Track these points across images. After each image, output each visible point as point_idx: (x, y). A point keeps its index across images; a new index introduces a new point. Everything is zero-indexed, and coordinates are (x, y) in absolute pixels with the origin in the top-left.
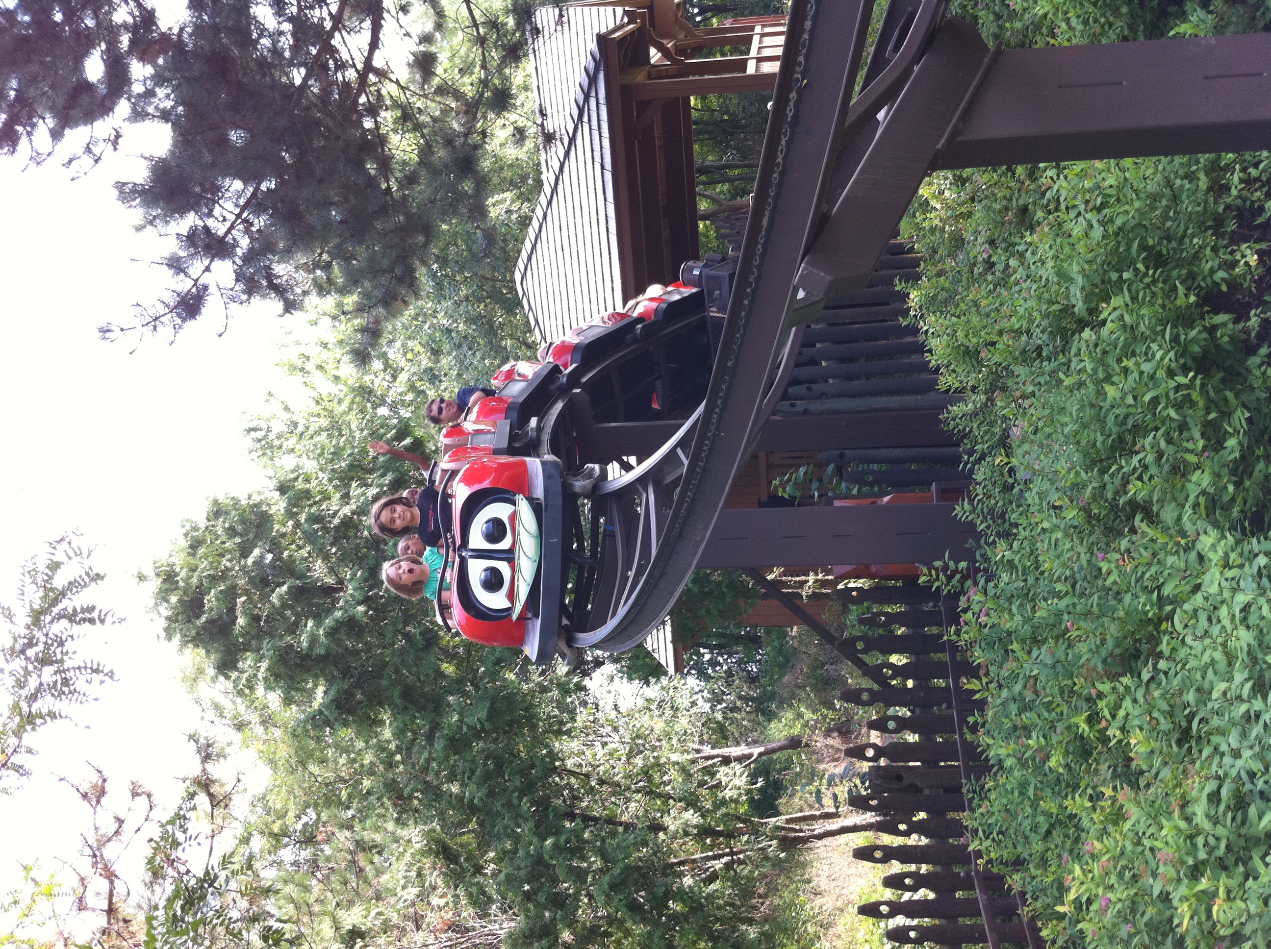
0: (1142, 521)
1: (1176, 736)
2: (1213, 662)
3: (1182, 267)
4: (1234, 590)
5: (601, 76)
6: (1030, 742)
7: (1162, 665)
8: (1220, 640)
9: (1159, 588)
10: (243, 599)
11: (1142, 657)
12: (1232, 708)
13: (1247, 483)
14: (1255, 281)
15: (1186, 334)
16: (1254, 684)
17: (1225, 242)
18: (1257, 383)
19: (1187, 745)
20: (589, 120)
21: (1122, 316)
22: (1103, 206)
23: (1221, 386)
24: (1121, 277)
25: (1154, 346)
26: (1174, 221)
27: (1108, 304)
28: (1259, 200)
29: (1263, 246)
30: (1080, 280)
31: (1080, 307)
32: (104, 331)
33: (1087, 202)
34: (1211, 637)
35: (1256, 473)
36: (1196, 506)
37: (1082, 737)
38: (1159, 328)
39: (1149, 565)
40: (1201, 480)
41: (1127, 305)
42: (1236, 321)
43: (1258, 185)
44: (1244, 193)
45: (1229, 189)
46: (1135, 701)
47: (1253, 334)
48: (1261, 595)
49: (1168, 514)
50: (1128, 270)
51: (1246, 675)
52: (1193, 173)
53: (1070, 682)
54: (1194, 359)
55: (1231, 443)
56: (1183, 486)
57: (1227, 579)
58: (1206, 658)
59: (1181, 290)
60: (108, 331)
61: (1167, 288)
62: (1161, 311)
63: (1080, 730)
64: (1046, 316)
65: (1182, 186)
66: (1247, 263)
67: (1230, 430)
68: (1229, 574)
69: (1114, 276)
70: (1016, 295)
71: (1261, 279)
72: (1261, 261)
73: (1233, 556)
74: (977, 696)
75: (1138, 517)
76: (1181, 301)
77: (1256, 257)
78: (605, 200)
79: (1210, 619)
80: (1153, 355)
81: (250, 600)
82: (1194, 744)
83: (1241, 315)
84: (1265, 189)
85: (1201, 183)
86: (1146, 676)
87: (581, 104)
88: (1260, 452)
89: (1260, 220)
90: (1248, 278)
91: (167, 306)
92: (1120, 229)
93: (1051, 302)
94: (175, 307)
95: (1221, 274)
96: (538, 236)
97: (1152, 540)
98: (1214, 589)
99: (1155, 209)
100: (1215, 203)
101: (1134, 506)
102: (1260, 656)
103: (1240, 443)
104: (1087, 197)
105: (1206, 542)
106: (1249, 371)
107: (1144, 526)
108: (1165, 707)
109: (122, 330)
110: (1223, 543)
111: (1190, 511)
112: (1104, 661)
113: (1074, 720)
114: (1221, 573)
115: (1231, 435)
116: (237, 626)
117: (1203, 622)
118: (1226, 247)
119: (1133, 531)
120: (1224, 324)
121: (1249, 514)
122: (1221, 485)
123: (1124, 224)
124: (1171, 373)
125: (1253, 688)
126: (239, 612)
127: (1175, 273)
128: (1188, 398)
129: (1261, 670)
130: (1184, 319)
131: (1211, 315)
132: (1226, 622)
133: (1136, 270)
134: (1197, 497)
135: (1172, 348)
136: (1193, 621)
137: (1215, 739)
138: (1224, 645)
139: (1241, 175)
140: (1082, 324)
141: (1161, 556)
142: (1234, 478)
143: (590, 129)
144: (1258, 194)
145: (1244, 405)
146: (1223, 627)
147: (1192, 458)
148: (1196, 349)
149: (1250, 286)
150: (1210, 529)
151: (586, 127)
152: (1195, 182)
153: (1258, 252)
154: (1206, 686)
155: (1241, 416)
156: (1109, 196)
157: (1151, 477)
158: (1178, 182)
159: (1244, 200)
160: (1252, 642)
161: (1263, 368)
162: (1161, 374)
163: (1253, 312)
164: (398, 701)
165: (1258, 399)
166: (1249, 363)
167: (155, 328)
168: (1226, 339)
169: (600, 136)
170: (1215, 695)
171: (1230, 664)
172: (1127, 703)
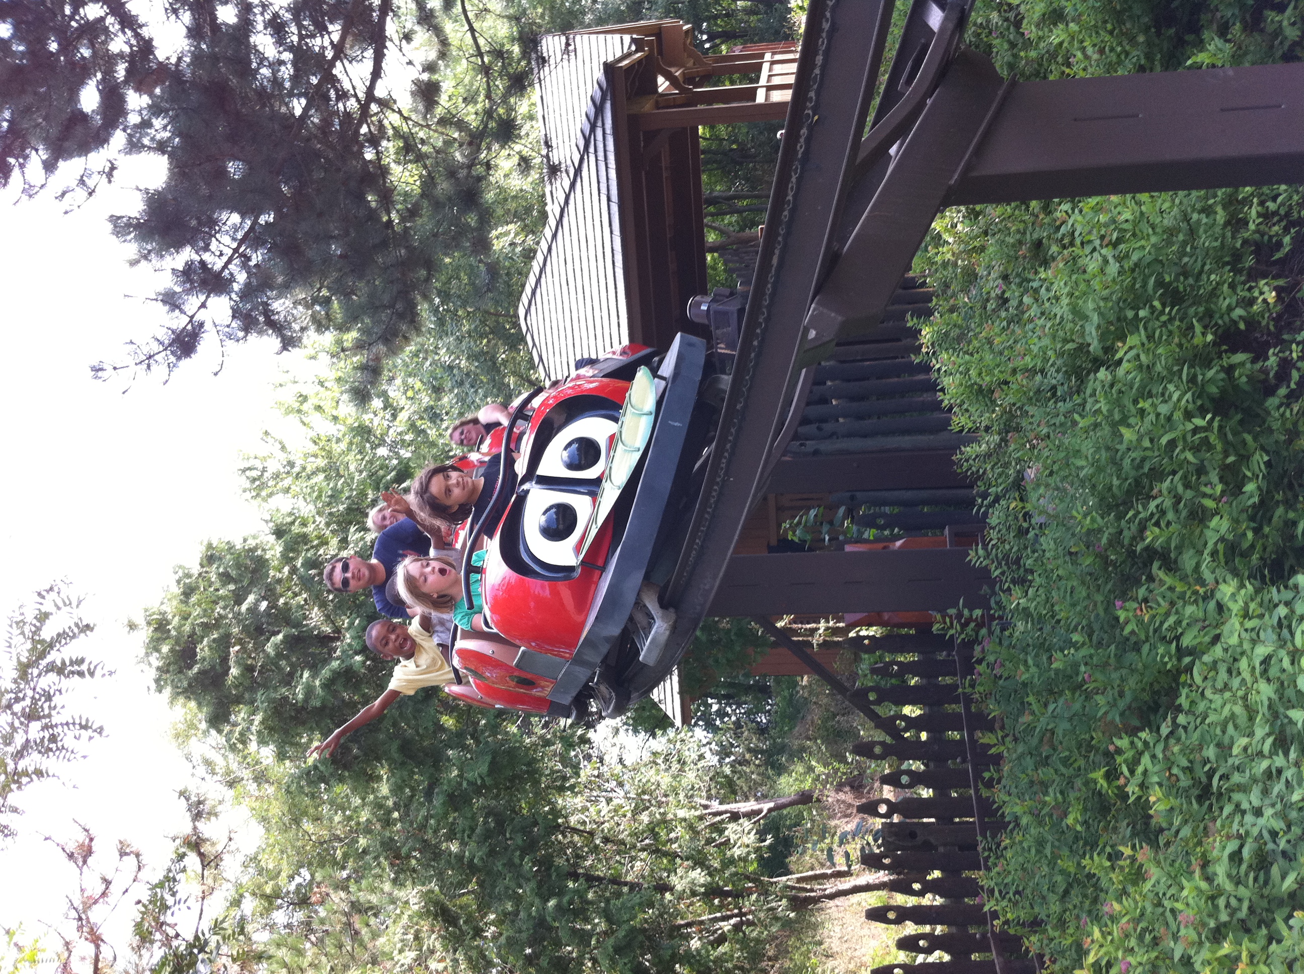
0: (1160, 568)
1: (1196, 792)
2: (1233, 716)
3: (1200, 304)
4: (1254, 642)
5: (608, 105)
6: (1047, 799)
7: (1182, 719)
8: (1240, 693)
9: (1178, 638)
10: (237, 648)
11: (1161, 711)
12: (1254, 764)
13: (1267, 530)
14: (1273, 319)
15: (1204, 375)
16: (1275, 739)
17: (1243, 278)
18: (1276, 425)
19: (1208, 802)
20: (596, 151)
21: (1138, 355)
22: (1119, 241)
23: (1240, 429)
24: (1137, 315)
25: (1171, 387)
26: (1191, 257)
27: (1124, 343)
28: (1277, 234)
29: (1281, 282)
30: (1095, 318)
31: (1095, 346)
32: (97, 369)
33: (1102, 237)
34: (1230, 690)
35: (1275, 519)
36: (1214, 554)
37: (1100, 793)
38: (1176, 368)
39: (1167, 614)
40: (1219, 526)
41: (1143, 345)
42: (1254, 361)
43: (1276, 219)
44: (1262, 227)
45: (1247, 223)
46: (1153, 757)
47: (1272, 374)
48: (1282, 647)
49: (1188, 561)
50: (1144, 308)
51: (1267, 729)
52: (1210, 206)
53: (1087, 736)
54: (1212, 399)
55: (1250, 487)
56: (1202, 531)
57: (1246, 630)
58: (1226, 712)
59: (1198, 328)
60: (101, 369)
61: (1184, 326)
62: (1177, 350)
63: (1099, 786)
64: (1061, 355)
65: (1199, 221)
66: (1265, 301)
67: (1249, 474)
68: (1249, 624)
69: (1130, 314)
70: (1030, 334)
71: (1280, 316)
72: (1278, 296)
73: (1252, 606)
74: (993, 751)
75: (1156, 565)
76: (1198, 340)
77: (1274, 294)
78: (611, 233)
79: (1229, 671)
80: (1170, 397)
81: (244, 649)
82: (1214, 801)
83: (1260, 355)
84: (1283, 224)
85: (1218, 217)
86: (1165, 730)
87: (587, 134)
88: (1279, 497)
89: (1278, 255)
90: (1267, 315)
91: (161, 343)
92: (1136, 265)
93: (1065, 341)
94: (170, 345)
95: (1239, 312)
96: (542, 270)
97: (1171, 589)
98: (1234, 640)
99: (1173, 244)
100: (1233, 237)
101: (1151, 553)
102: (1281, 710)
103: (1259, 488)
104: (1103, 232)
105: (1227, 590)
106: (1268, 413)
107: (1161, 574)
108: (1185, 763)
109: (115, 368)
110: (1243, 592)
111: (1209, 559)
112: (1122, 714)
113: (1093, 775)
114: (1242, 624)
115: (1250, 480)
116: (230, 677)
117: (1223, 675)
118: (1244, 283)
119: (1151, 579)
120: (1242, 364)
121: (1268, 562)
122: (1240, 531)
123: (1140, 260)
124: (1188, 415)
125: (1274, 744)
126: (232, 662)
127: (1192, 311)
128: (1205, 441)
129: (1282, 725)
130: (1203, 359)
131: (1229, 354)
132: (1246, 675)
133: (1152, 307)
134: (1216, 544)
135: (1189, 389)
136: (1212, 674)
137: (1236, 797)
138: (1245, 698)
139: (1259, 209)
140: (1097, 364)
141: (1180, 603)
142: (1253, 525)
143: (597, 160)
144: (1276, 228)
145: (1263, 448)
146: (1243, 680)
147: (1209, 504)
148: (1213, 390)
149: (1268, 324)
150: (1229, 577)
151: (592, 158)
152: (1212, 217)
153: (1276, 289)
154: (1226, 741)
155: (1260, 459)
156: (1125, 230)
157: (1169, 524)
158: (1195, 216)
159: (1262, 234)
160: (1273, 696)
161: (1282, 410)
162: (1178, 416)
163: (1271, 351)
164: (395, 755)
165: (1277, 442)
166: (1267, 404)
167: (149, 366)
168: (1244, 379)
169: (607, 168)
170: (1236, 751)
171: (1251, 719)
172: (1146, 760)
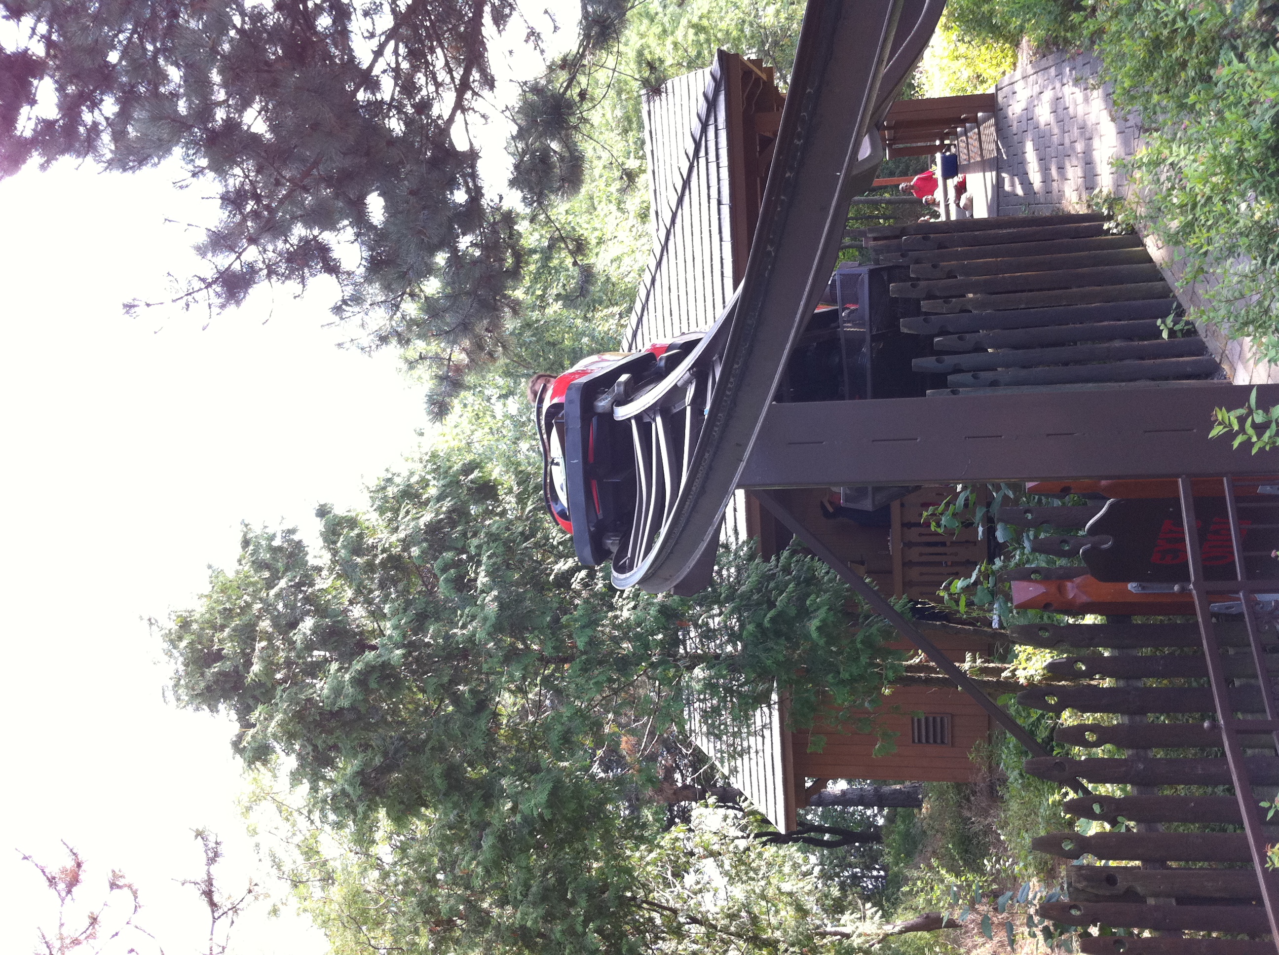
5: (722, 98)
10: (264, 644)
20: (707, 153)
32: (129, 307)
60: (134, 306)
78: (721, 240)
81: (271, 645)
87: (698, 139)
91: (203, 280)
94: (214, 282)
96: (645, 306)
109: (148, 305)
116: (251, 674)
126: (255, 660)
143: (707, 163)
151: (702, 161)
164: (438, 781)
167: (188, 305)
169: (718, 167)
